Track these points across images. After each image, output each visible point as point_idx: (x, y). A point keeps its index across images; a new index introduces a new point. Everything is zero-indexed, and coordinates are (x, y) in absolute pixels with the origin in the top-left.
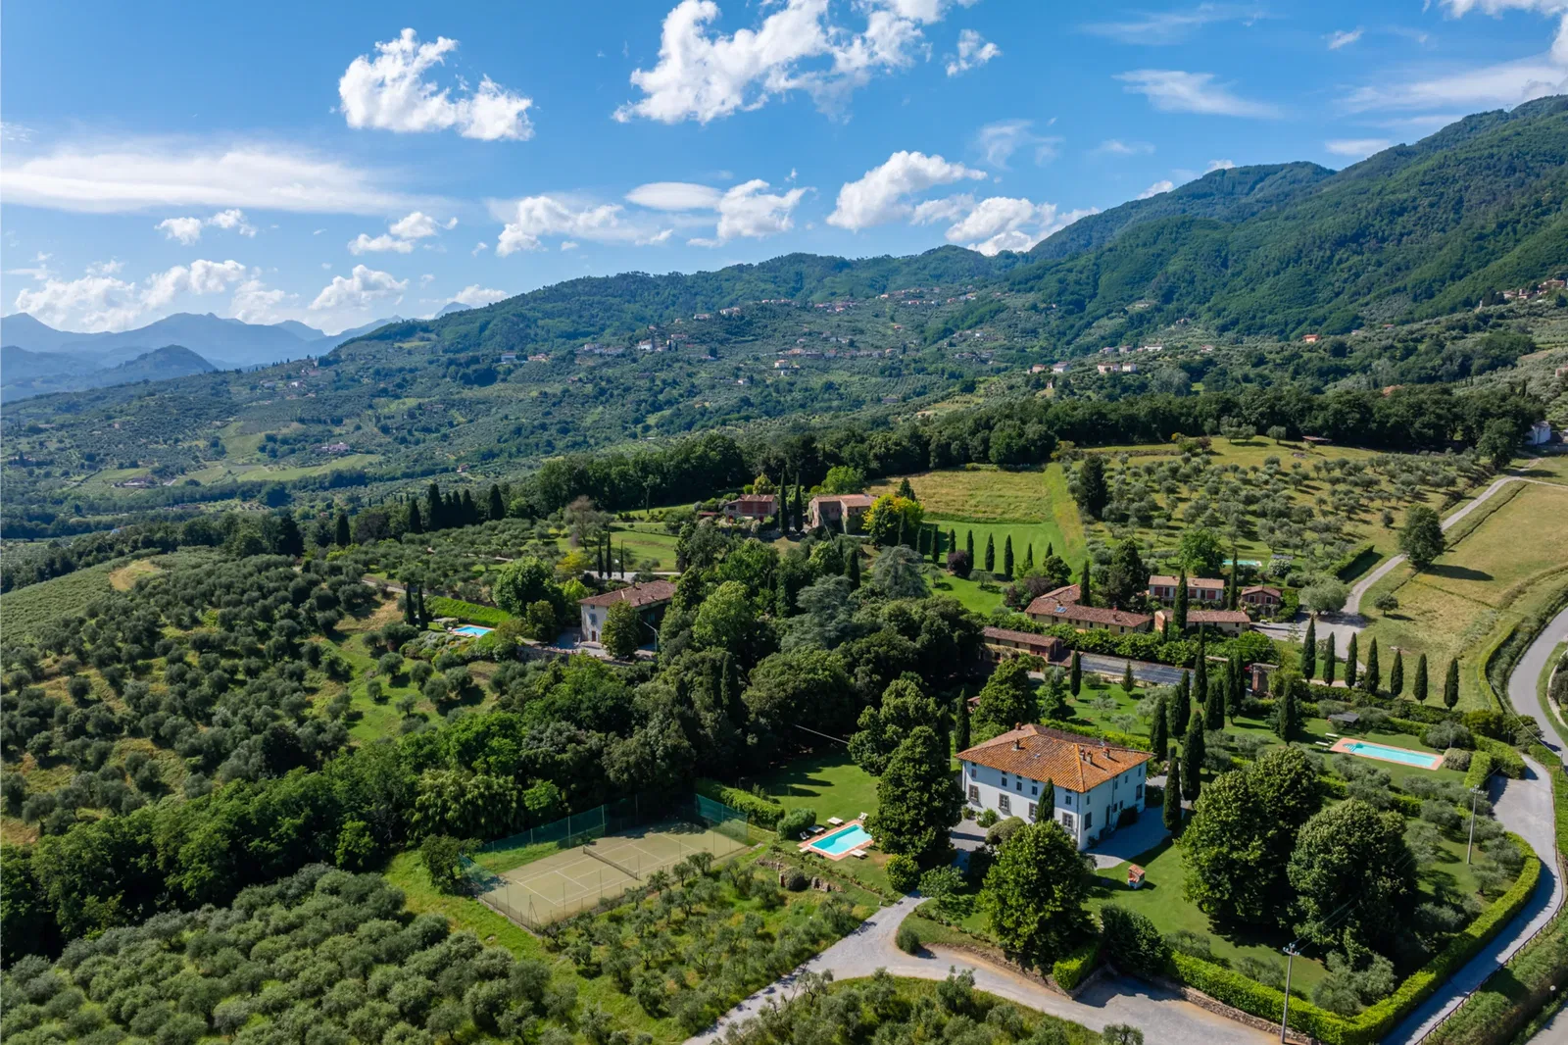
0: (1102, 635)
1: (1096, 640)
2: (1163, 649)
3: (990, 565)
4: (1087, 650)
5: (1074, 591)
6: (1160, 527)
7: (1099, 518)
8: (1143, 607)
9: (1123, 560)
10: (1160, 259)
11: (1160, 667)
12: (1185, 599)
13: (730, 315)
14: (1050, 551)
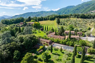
0: (57, 40)
1: (56, 41)
2: (67, 43)
3: (45, 30)
4: (55, 42)
5: (54, 33)
6: (66, 25)
7: (59, 24)
8: (64, 35)
9: (61, 29)
10: (65, 11)
11: (67, 46)
12: (70, 34)
14: (52, 28)
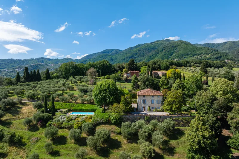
13: (33, 65)
